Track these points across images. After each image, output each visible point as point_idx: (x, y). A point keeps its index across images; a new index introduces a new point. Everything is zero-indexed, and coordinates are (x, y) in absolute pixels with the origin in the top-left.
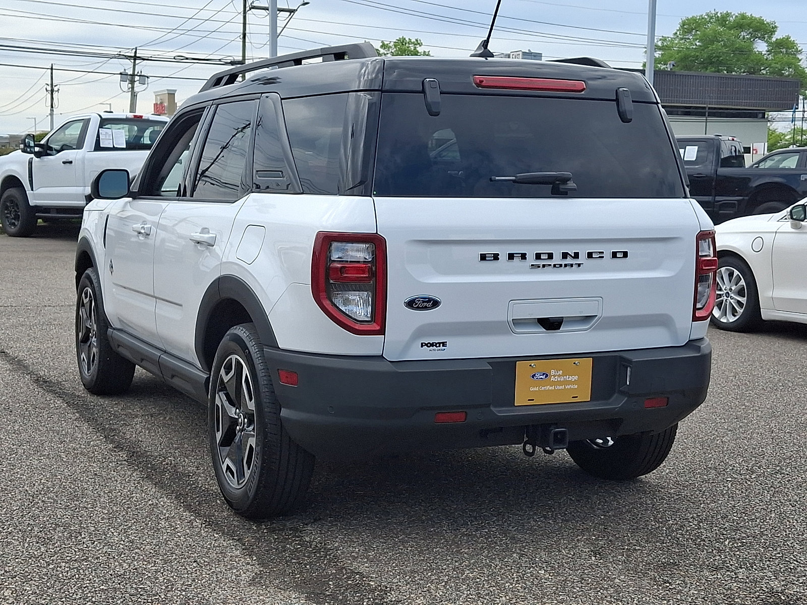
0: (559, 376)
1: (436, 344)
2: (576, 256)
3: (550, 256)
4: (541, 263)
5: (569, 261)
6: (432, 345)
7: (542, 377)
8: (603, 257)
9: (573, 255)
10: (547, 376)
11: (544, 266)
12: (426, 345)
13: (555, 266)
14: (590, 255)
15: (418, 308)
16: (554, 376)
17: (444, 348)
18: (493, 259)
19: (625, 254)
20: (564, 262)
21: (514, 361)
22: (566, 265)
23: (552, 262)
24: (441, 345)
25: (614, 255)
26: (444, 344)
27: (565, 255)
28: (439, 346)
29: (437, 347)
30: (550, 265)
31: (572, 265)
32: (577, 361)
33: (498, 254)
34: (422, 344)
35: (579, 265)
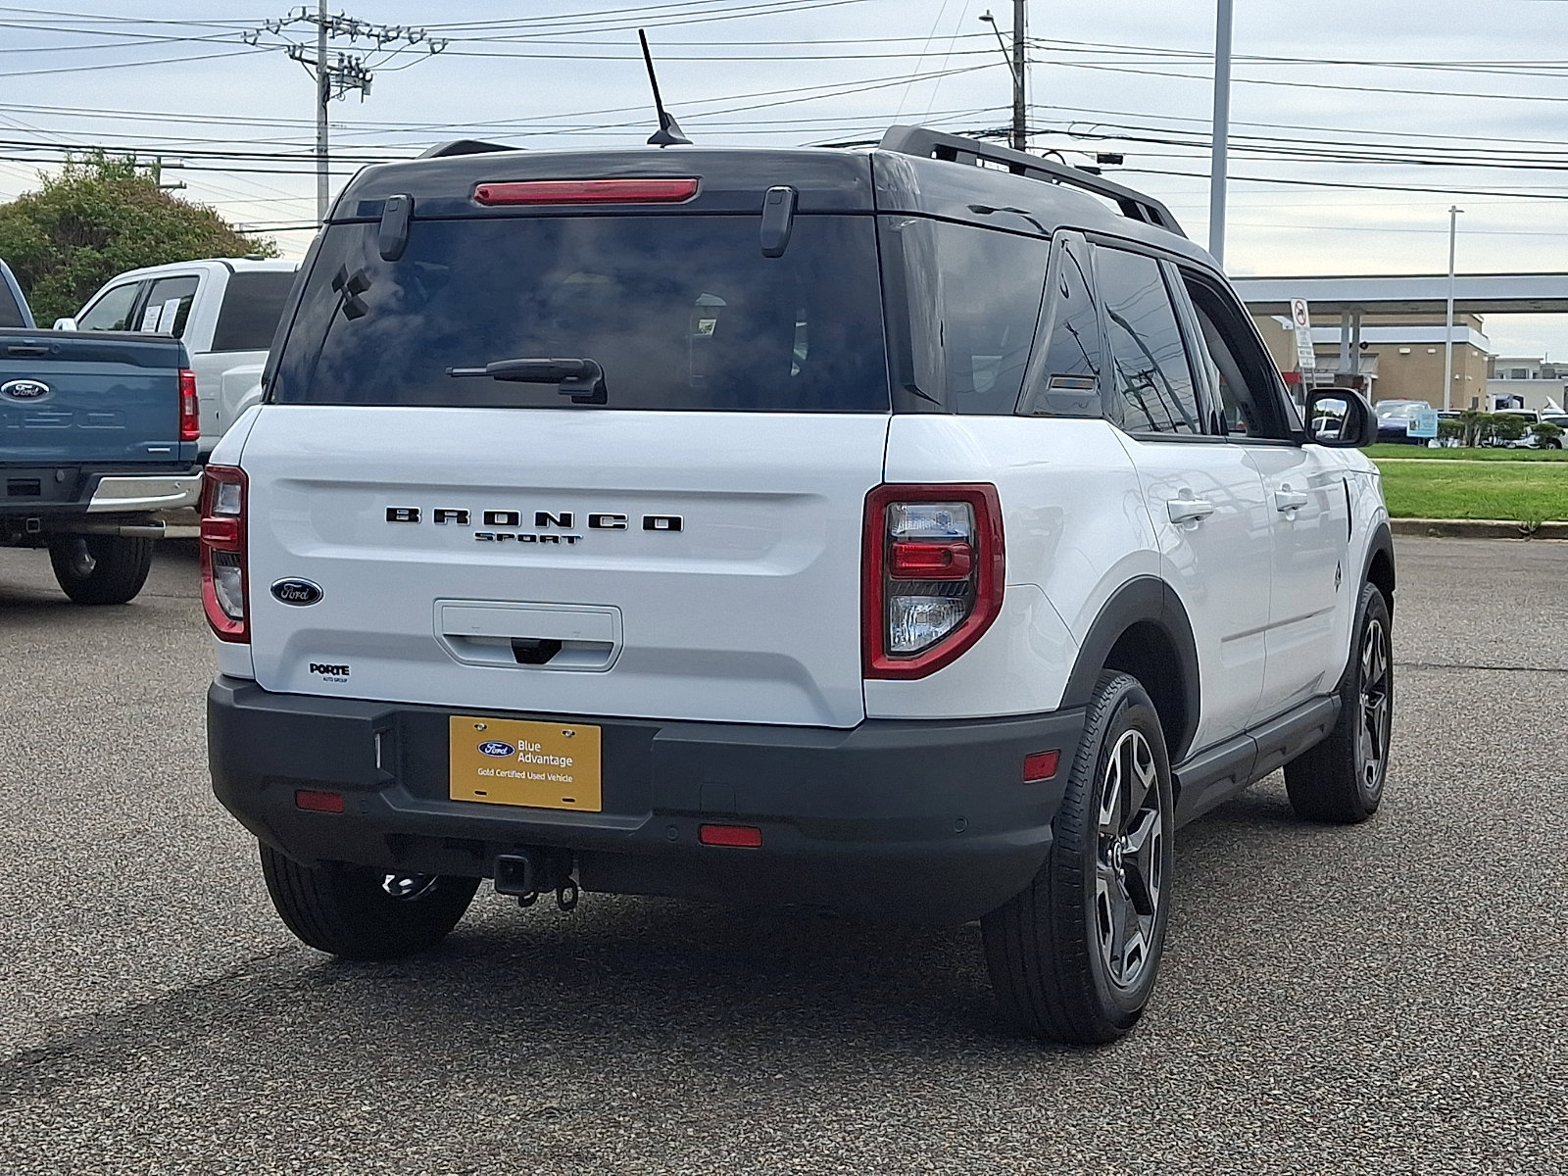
0: (534, 753)
1: (333, 668)
2: (566, 521)
3: (513, 519)
4: (495, 531)
5: (552, 530)
6: (327, 669)
7: (499, 750)
8: (623, 526)
9: (558, 520)
10: (510, 751)
11: (500, 537)
12: (318, 668)
13: (521, 538)
14: (595, 521)
15: (288, 600)
16: (525, 753)
17: (345, 677)
18: (407, 518)
19: (675, 524)
20: (539, 532)
21: (445, 714)
22: (543, 539)
23: (515, 532)
24: (340, 671)
25: (649, 524)
26: (344, 669)
27: (542, 519)
28: (338, 673)
29: (334, 674)
30: (512, 536)
31: (555, 539)
32: (570, 728)
33: (416, 511)
34: (312, 665)
35: (571, 540)
